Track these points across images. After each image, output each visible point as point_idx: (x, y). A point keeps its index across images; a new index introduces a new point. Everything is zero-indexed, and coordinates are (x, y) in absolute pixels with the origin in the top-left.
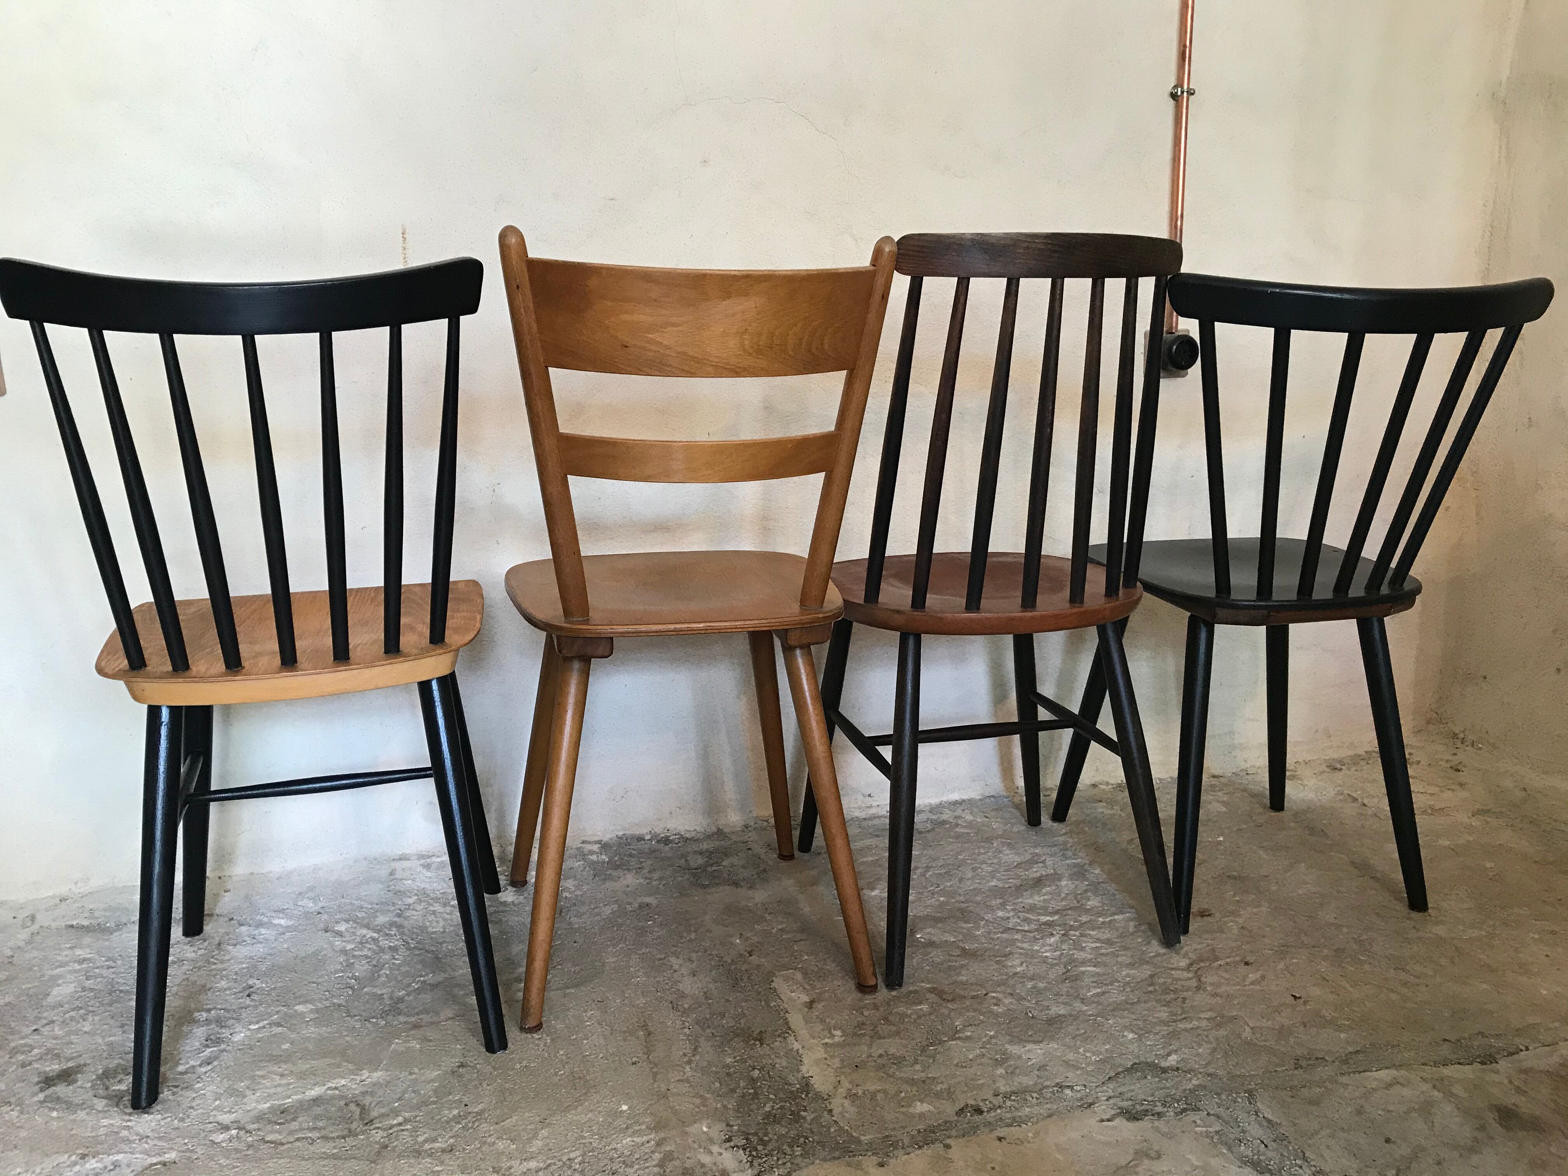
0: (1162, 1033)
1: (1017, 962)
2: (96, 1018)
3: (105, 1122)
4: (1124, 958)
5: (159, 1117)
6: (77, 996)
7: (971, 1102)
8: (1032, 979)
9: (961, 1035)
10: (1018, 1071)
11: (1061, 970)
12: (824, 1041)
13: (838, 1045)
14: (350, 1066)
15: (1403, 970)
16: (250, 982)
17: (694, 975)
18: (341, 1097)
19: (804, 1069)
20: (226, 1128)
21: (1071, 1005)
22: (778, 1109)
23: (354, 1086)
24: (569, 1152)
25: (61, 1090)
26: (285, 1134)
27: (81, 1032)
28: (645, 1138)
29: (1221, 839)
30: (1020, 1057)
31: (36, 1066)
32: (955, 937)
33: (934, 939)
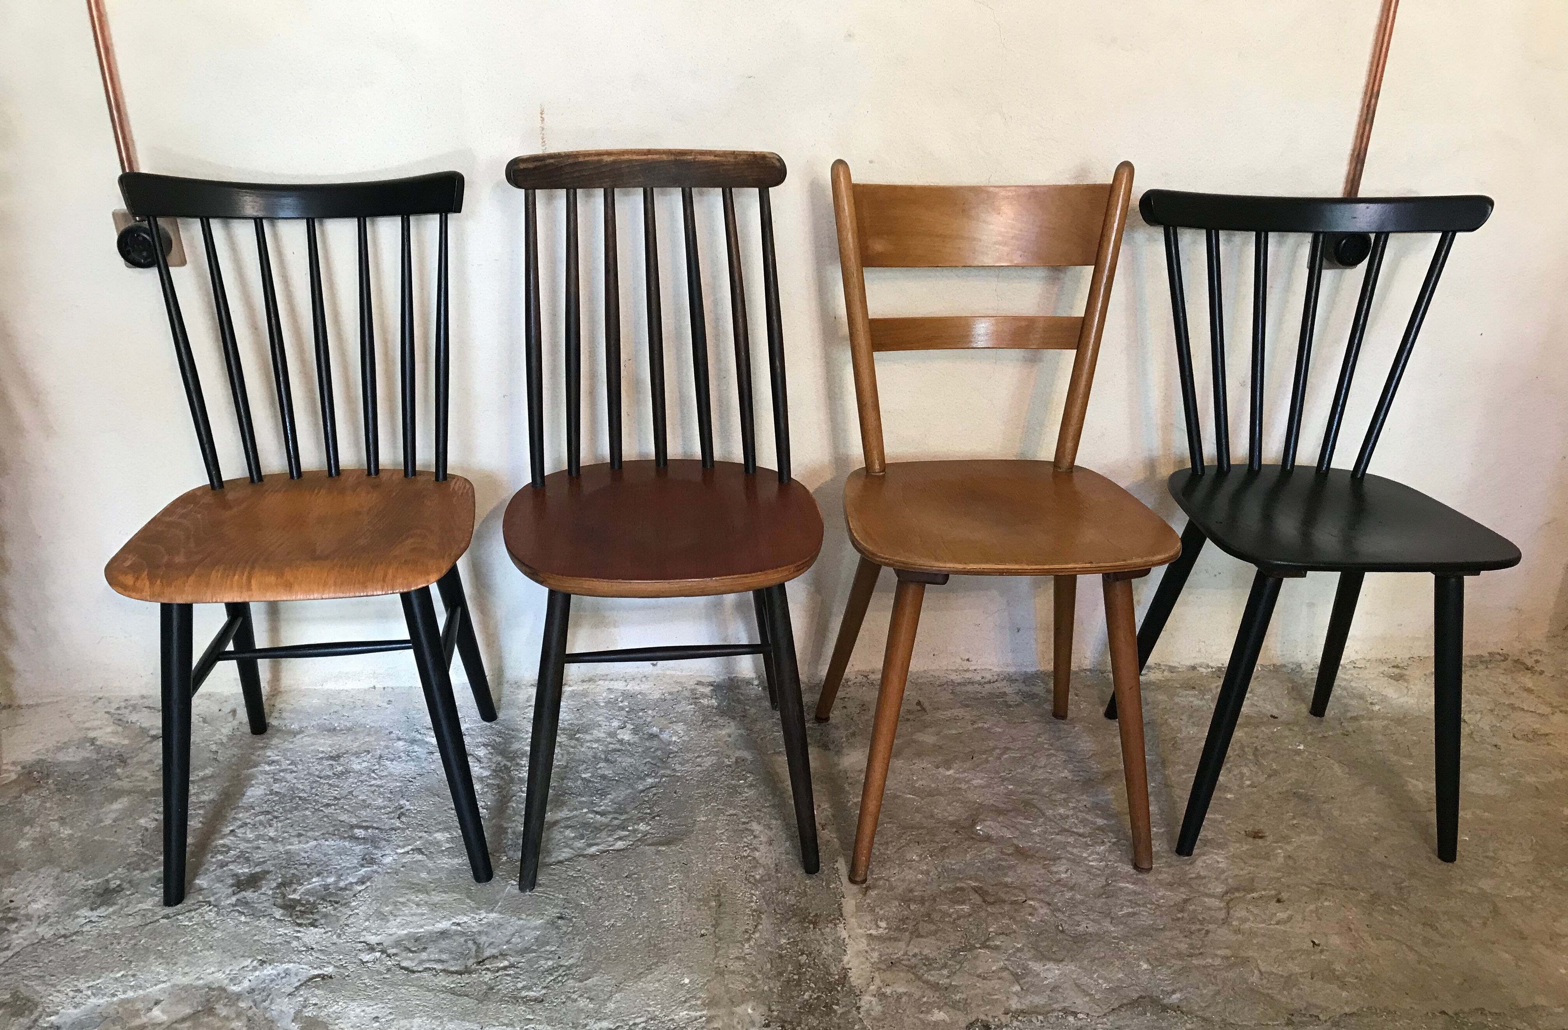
0: (1175, 967)
1: (1063, 868)
2: (279, 825)
3: (281, 931)
4: (1165, 876)
5: (323, 930)
6: (266, 799)
7: (982, 1017)
8: (1072, 889)
9: (992, 943)
10: (1032, 989)
11: (1102, 881)
12: (869, 932)
13: (880, 938)
14: (472, 904)
15: (1431, 926)
16: (402, 802)
17: (771, 844)
18: (463, 934)
19: (846, 959)
20: (371, 949)
21: (1100, 924)
22: (815, 999)
23: (474, 924)
24: (635, 1018)
25: (249, 894)
26: (416, 962)
27: (267, 838)
28: (699, 1014)
29: (1302, 747)
30: (1038, 974)
31: (231, 867)
32: (1012, 833)
33: (992, 833)
